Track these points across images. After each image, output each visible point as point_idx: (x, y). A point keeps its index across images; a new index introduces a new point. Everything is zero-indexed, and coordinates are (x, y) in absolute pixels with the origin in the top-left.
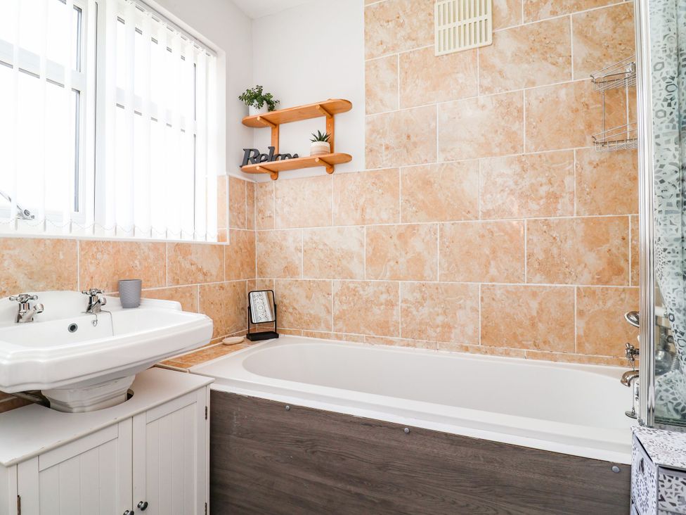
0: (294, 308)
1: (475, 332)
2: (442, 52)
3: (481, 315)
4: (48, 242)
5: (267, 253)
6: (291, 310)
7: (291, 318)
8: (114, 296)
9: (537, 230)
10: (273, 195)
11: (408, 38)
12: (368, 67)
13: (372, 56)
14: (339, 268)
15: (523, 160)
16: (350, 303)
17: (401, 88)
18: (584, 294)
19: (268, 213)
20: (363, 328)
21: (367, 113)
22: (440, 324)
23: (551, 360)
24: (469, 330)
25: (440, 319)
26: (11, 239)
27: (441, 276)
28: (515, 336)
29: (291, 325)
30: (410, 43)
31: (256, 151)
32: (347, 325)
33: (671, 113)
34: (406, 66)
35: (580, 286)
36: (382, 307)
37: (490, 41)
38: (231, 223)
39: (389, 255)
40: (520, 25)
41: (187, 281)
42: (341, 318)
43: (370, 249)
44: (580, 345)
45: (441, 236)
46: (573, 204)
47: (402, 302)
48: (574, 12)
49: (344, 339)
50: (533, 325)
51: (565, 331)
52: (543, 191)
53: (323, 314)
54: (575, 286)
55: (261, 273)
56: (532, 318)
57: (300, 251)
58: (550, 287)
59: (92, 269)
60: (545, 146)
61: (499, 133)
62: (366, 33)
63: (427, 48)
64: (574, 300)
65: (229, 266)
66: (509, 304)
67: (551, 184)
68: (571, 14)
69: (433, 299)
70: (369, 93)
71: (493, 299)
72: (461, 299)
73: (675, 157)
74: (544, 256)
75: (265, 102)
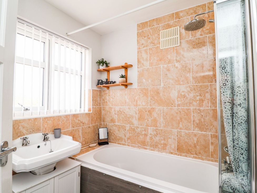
0: (114, 134)
1: (175, 147)
2: (163, 48)
3: (177, 141)
4: (32, 119)
5: (106, 114)
6: (113, 135)
7: (113, 138)
8: (53, 134)
9: (196, 112)
10: (108, 95)
11: (151, 43)
12: (138, 52)
13: (139, 48)
14: (129, 121)
15: (191, 87)
16: (132, 134)
17: (149, 60)
18: (213, 137)
19: (106, 101)
20: (136, 143)
21: (138, 68)
22: (163, 143)
23: (202, 160)
24: (173, 146)
25: (162, 142)
26: (21, 120)
27: (163, 126)
28: (189, 150)
29: (113, 140)
30: (152, 44)
31: (101, 80)
32: (131, 141)
33: (228, 85)
34: (151, 52)
35: (212, 133)
36: (143, 136)
37: (179, 45)
38: (93, 105)
39: (145, 117)
40: (189, 39)
41: (77, 126)
42: (129, 139)
43: (139, 115)
44: (212, 155)
45: (163, 112)
46: (209, 104)
47: (150, 134)
48: (208, 34)
49: (130, 146)
50: (195, 146)
51: (207, 149)
52: (198, 98)
53: (123, 137)
54: (210, 133)
55: (104, 121)
56: (195, 144)
57: (116, 114)
58: (201, 133)
59: (46, 126)
60: (199, 82)
61: (182, 77)
62: (138, 41)
63: (158, 46)
64: (209, 139)
65: (92, 120)
66: (187, 138)
67: (201, 96)
68: (207, 35)
69: (160, 134)
70: (139, 61)
71: (181, 136)
72: (170, 135)
73: (229, 100)
74: (198, 122)
75: (104, 64)
